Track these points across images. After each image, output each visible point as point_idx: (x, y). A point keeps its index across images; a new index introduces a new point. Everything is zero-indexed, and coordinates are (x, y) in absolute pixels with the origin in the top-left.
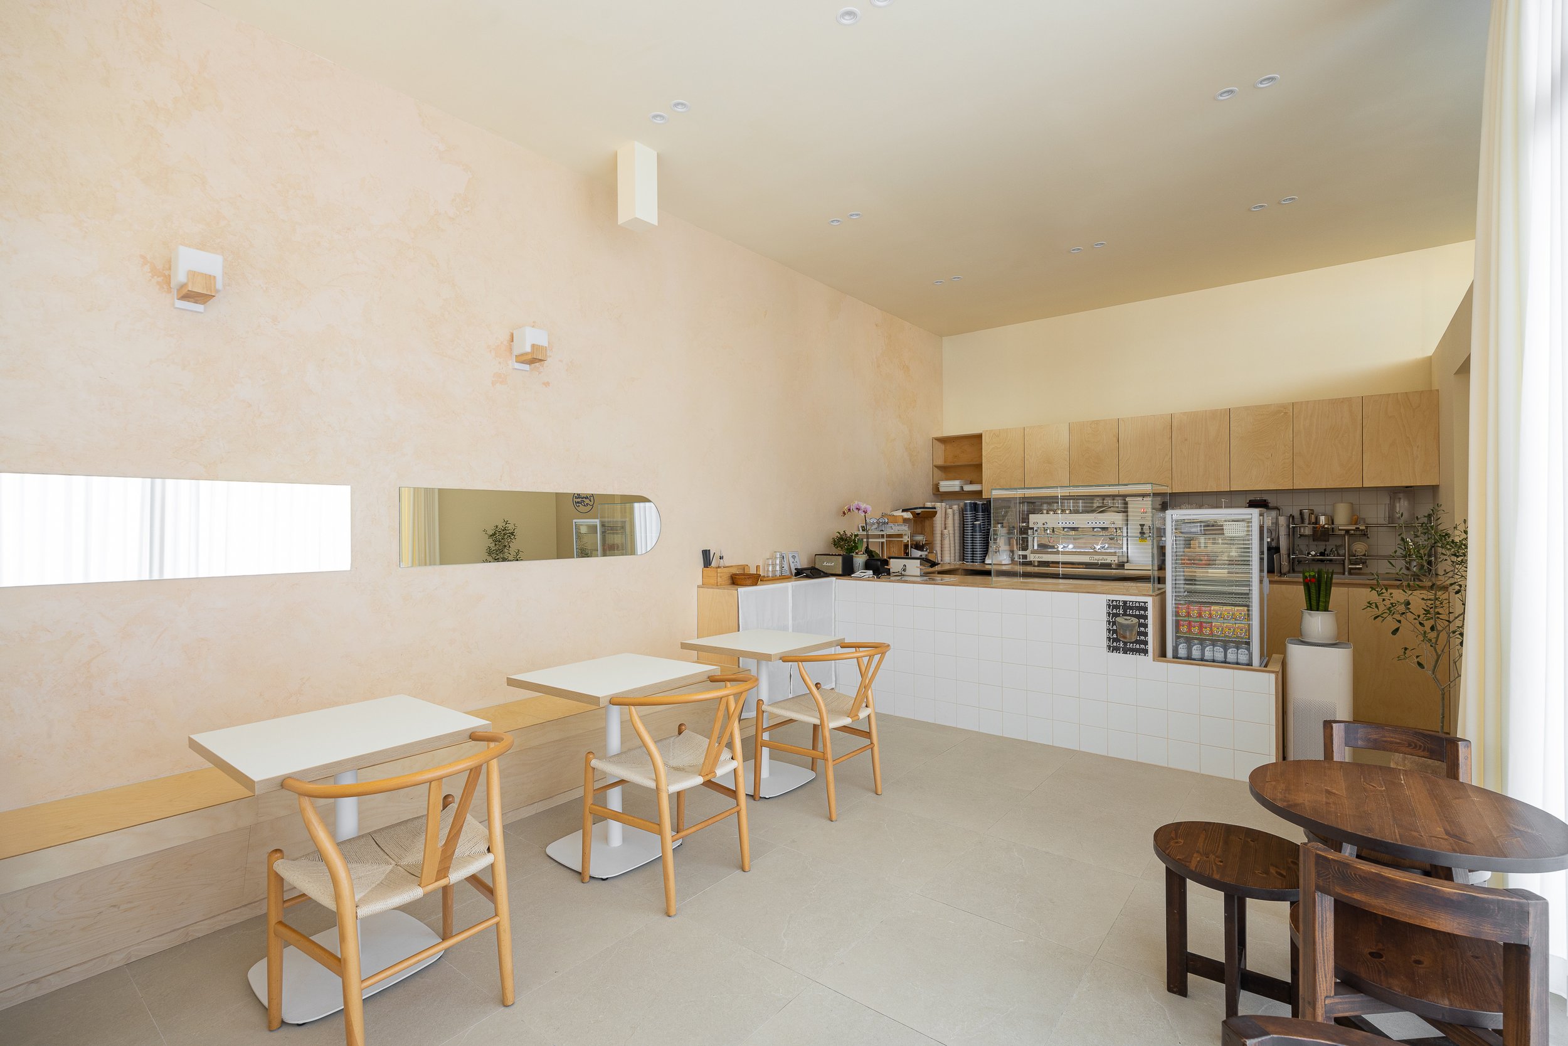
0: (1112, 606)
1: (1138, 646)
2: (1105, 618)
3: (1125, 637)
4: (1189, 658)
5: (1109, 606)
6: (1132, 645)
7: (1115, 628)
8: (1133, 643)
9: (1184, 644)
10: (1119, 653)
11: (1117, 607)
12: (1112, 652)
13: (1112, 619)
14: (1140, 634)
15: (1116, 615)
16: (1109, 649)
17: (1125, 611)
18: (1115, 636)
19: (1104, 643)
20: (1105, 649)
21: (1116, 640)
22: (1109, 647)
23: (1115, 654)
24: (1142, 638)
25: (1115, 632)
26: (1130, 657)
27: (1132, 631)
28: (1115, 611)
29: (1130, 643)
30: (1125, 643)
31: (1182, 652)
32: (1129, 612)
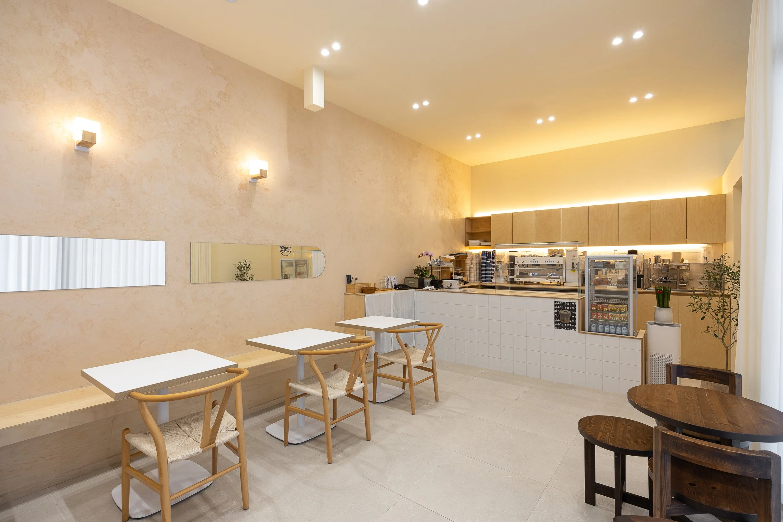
0: (558, 305)
1: (571, 325)
2: (553, 311)
3: (564, 321)
4: (597, 331)
5: (556, 304)
6: (567, 325)
7: (559, 316)
8: (568, 324)
9: (595, 324)
10: (561, 329)
11: (560, 305)
12: (557, 328)
13: (557, 311)
14: (572, 319)
15: (559, 309)
16: (556, 327)
17: (564, 307)
18: (559, 320)
19: (553, 323)
20: (554, 327)
21: (559, 322)
22: (556, 326)
23: (559, 330)
24: (573, 321)
25: (559, 318)
26: (566, 331)
27: (567, 317)
28: (559, 307)
29: (567, 324)
30: (564, 324)
31: (593, 328)
32: (566, 308)
